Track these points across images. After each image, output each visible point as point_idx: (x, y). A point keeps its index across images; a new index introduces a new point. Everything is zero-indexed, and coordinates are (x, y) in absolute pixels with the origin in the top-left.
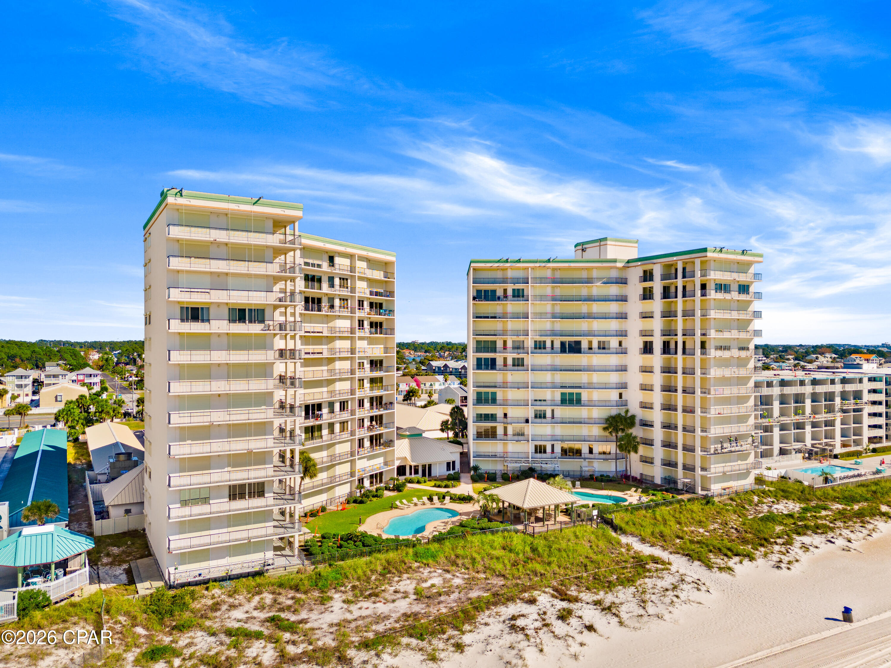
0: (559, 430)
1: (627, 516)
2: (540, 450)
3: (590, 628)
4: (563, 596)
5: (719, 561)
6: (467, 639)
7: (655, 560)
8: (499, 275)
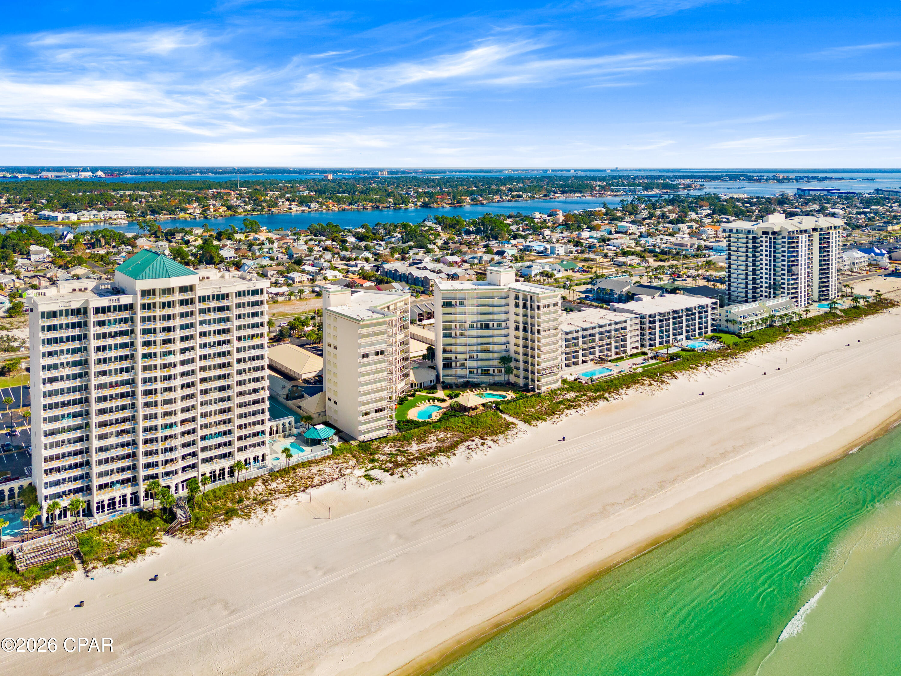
0: (480, 363)
1: (505, 406)
2: (471, 372)
3: (490, 447)
4: (482, 438)
5: (534, 422)
6: (456, 452)
7: (512, 423)
8: (453, 296)
